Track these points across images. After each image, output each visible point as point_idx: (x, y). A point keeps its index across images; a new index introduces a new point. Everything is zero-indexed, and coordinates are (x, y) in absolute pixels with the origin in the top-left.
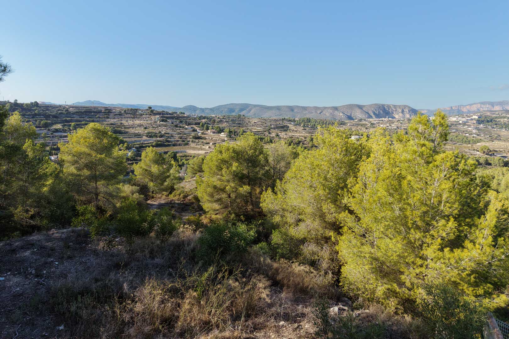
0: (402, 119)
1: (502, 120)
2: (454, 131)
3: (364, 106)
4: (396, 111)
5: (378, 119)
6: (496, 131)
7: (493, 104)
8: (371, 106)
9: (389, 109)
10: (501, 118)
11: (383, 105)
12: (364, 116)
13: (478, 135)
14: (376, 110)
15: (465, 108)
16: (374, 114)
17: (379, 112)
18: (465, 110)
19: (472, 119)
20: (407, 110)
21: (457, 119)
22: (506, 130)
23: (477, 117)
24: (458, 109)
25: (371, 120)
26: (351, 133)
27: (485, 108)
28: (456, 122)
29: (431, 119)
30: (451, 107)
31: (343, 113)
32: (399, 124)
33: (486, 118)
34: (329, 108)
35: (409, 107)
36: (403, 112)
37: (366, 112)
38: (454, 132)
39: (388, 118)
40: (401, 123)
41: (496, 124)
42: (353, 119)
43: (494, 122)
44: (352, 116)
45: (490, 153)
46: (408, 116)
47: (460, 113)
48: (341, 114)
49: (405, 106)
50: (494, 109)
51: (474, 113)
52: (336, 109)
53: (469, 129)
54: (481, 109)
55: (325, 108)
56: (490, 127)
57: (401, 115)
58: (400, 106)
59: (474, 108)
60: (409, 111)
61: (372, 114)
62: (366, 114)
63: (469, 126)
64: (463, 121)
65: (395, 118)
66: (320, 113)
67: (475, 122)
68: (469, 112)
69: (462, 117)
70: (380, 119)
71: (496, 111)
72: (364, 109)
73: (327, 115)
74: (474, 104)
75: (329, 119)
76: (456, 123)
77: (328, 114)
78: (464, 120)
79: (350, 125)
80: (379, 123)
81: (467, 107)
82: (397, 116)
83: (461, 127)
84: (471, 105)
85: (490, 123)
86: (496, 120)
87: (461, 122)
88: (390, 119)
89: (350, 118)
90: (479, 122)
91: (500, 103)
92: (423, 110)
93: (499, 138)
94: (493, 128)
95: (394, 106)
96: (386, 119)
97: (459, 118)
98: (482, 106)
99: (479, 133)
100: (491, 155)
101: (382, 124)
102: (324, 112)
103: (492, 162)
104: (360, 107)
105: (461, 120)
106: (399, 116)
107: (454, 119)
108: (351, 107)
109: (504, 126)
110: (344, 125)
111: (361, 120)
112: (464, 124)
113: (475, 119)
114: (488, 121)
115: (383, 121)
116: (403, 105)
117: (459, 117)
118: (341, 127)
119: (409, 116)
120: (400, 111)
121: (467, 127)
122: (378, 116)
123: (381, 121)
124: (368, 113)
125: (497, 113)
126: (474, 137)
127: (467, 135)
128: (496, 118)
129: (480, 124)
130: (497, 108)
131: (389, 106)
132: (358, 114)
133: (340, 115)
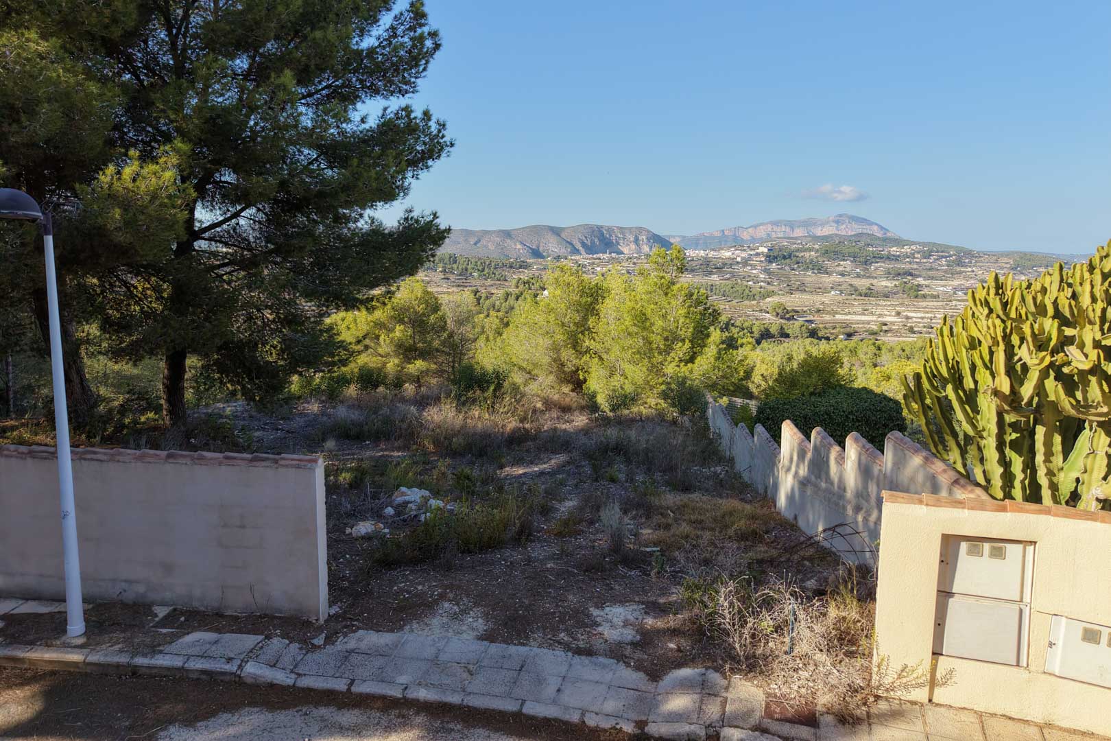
0: (635, 255)
1: (807, 254)
2: (728, 276)
3: (563, 229)
4: (624, 239)
5: (591, 256)
6: (800, 275)
7: (792, 225)
8: (574, 229)
9: (611, 236)
10: (806, 250)
11: (600, 228)
12: (563, 250)
13: (769, 284)
14: (586, 237)
15: (745, 233)
16: (584, 245)
17: (593, 242)
18: (745, 236)
19: (758, 254)
20: (644, 237)
21: (733, 254)
22: (813, 273)
23: (766, 250)
24: (735, 235)
25: (577, 257)
26: (542, 285)
27: (781, 232)
28: (730, 258)
29: (687, 254)
30: (723, 231)
31: (522, 243)
32: (631, 265)
33: (780, 251)
34: (494, 232)
35: (648, 231)
36: (636, 240)
37: (568, 242)
38: (729, 279)
39: (610, 253)
40: (634, 263)
41: (798, 263)
42: (543, 257)
43: (794, 259)
44: (541, 249)
45: (788, 316)
46: (646, 249)
47: (738, 243)
48: (519, 246)
49: (640, 230)
50: (795, 235)
51: (762, 242)
52: (507, 234)
53: (754, 271)
54: (774, 235)
55: (486, 232)
56: (787, 268)
57: (633, 246)
58: (630, 229)
59: (761, 233)
60: (648, 239)
61: (579, 246)
62: (568, 245)
63: (754, 267)
64: (742, 258)
65: (623, 253)
66: (475, 244)
67: (763, 259)
68: (753, 240)
69: (741, 250)
70: (595, 256)
71: (796, 238)
72: (563, 235)
73: (490, 249)
74: (761, 224)
75: (495, 256)
76: (730, 262)
77: (491, 247)
78: (744, 255)
79: (538, 269)
80: (593, 263)
81: (750, 230)
82: (625, 250)
83: (739, 269)
84: (755, 227)
85: (788, 261)
86: (797, 254)
87: (739, 259)
88: (614, 255)
89: (537, 254)
90: (770, 258)
91: (806, 224)
92: (674, 237)
93: (802, 288)
94: (793, 270)
95: (621, 228)
96: (606, 256)
97: (737, 252)
98: (775, 228)
99: (770, 280)
100: (788, 319)
101: (598, 266)
102: (483, 242)
103: (789, 331)
104: (556, 231)
105: (740, 255)
106: (630, 249)
107: (728, 254)
108: (536, 230)
109: (811, 266)
110: (526, 269)
111: (558, 258)
112: (745, 263)
113: (763, 253)
114: (784, 258)
115: (600, 259)
116: (636, 228)
117: (736, 250)
118: (520, 272)
119: (648, 250)
120: (632, 239)
121: (749, 268)
122: (590, 249)
123: (597, 261)
124: (570, 243)
125: (799, 242)
126: (761, 287)
127: (750, 283)
128: (798, 250)
129: (771, 262)
130: (799, 232)
131: (610, 230)
132: (552, 246)
133: (517, 249)
